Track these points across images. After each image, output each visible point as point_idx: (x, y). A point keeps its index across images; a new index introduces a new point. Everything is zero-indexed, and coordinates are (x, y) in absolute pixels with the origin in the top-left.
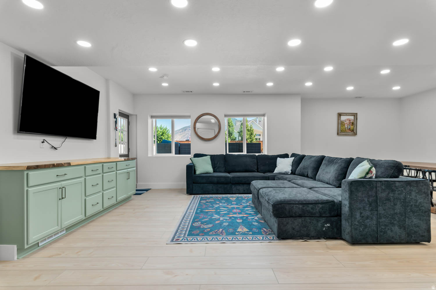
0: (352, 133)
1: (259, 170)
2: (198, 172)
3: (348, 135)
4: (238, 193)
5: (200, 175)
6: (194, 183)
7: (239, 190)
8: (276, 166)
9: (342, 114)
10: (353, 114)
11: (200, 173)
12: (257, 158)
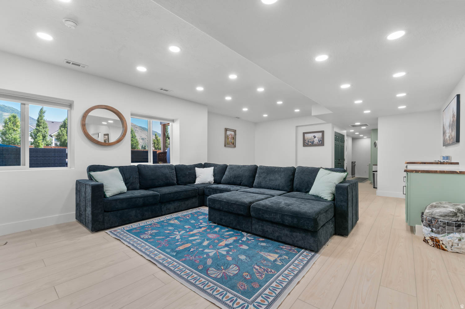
0: (233, 146)
1: (179, 182)
2: (109, 194)
3: (231, 147)
4: (168, 213)
5: (113, 197)
6: (105, 211)
7: (169, 209)
8: (195, 177)
9: (228, 130)
10: (233, 131)
11: (113, 195)
12: (175, 169)
